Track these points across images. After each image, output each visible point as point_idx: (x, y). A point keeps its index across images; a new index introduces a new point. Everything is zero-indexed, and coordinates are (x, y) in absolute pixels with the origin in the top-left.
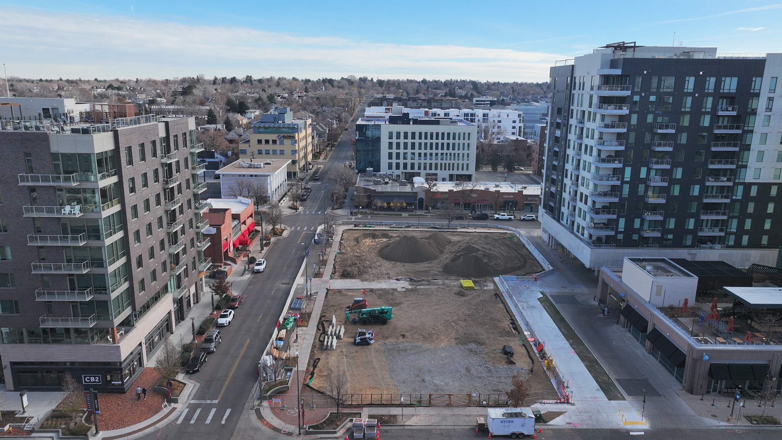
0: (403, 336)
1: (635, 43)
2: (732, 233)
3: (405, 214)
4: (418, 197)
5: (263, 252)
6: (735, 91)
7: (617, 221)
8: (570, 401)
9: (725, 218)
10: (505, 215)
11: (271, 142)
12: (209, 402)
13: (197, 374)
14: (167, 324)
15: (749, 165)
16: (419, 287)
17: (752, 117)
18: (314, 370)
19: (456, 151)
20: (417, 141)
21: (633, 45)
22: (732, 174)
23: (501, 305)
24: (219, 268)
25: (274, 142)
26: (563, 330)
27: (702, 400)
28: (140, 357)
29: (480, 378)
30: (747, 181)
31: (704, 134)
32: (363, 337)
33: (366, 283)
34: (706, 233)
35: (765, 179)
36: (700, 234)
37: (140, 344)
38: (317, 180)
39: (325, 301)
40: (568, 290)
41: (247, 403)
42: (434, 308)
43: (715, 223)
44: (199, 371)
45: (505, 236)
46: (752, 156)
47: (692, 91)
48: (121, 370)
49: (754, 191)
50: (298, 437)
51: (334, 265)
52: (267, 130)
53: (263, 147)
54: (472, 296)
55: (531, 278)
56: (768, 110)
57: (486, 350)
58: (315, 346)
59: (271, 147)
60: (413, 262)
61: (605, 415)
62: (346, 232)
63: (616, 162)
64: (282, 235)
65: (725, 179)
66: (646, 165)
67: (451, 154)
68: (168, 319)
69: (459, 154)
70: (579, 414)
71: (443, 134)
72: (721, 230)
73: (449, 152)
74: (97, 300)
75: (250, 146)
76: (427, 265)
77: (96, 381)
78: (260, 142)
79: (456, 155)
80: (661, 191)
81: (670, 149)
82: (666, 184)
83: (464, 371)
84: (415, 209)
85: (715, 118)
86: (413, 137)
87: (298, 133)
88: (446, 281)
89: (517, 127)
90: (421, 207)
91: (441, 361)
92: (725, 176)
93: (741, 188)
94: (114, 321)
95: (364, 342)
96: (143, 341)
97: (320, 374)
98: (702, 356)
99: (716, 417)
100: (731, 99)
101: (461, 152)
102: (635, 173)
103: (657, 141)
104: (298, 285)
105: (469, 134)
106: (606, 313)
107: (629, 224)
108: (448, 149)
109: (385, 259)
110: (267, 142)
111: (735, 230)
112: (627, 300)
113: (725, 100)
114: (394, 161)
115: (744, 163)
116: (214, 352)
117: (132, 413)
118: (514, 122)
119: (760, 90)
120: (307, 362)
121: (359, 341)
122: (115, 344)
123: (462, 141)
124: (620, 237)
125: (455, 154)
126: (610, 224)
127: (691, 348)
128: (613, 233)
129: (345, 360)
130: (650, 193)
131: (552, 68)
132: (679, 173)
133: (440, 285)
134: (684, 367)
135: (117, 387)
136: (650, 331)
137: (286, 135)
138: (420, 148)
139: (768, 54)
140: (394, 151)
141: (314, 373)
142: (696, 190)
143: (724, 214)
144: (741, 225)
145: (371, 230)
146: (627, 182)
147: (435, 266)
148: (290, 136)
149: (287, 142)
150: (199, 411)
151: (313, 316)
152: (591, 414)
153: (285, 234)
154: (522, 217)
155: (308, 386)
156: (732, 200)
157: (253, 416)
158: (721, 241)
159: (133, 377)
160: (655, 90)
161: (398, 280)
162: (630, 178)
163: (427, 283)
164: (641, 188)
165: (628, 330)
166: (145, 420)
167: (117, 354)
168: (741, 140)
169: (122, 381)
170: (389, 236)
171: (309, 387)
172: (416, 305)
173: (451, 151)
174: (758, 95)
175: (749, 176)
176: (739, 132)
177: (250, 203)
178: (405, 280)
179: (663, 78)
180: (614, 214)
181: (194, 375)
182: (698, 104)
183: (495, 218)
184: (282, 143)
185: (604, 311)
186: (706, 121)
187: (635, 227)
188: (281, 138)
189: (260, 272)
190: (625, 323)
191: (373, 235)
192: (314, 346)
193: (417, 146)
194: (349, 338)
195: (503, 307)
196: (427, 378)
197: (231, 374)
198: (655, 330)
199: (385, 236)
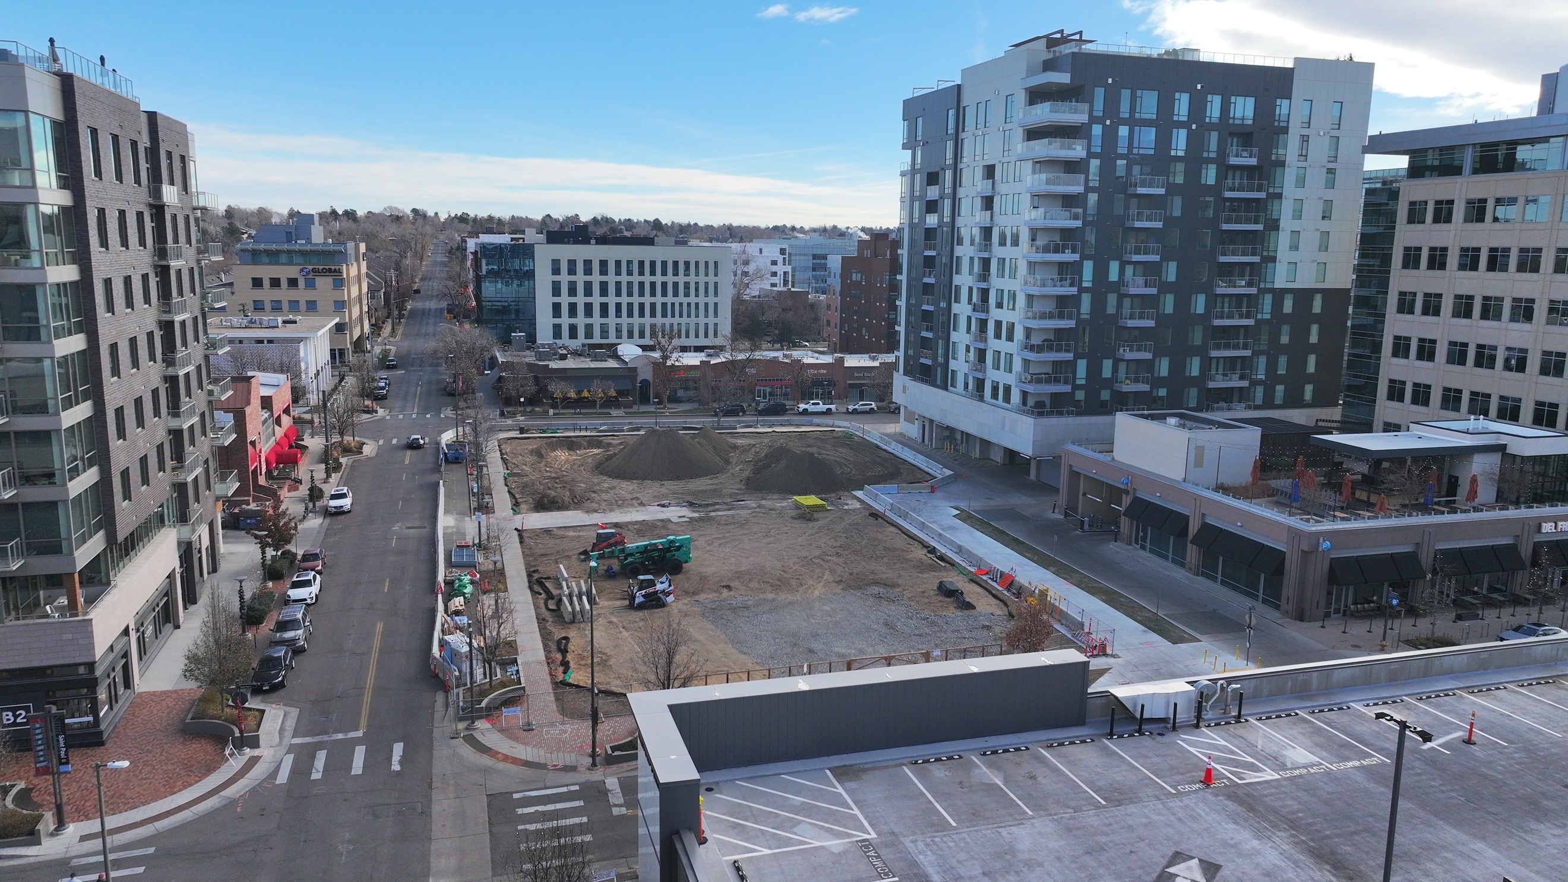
0: (728, 587)
1: (1081, 33)
2: (1260, 382)
3: (615, 412)
4: (639, 379)
5: (331, 480)
6: (1250, 122)
7: (1072, 365)
8: (1109, 651)
9: (1247, 353)
10: (818, 404)
11: (284, 283)
12: (340, 736)
13: (282, 693)
14: (167, 603)
15: (1279, 256)
16: (713, 514)
17: (1279, 170)
18: (564, 657)
19: (692, 299)
20: (611, 278)
21: (1077, 37)
22: (1255, 273)
23: (892, 529)
24: (244, 506)
25: (293, 283)
26: (1029, 555)
27: (1323, 627)
28: (127, 662)
29: (920, 635)
30: (1278, 285)
31: (1207, 199)
32: (651, 590)
33: (595, 515)
34: (1218, 383)
35: (1306, 280)
36: (1211, 385)
37: (126, 632)
38: (394, 367)
39: (522, 547)
40: (998, 502)
41: (434, 729)
42: (764, 541)
43: (1231, 364)
44: (284, 686)
45: (835, 435)
46: (1283, 239)
47: (1185, 119)
48: (92, 684)
49: (1288, 306)
50: (593, 772)
51: (509, 492)
52: (273, 257)
53: (267, 294)
54: (829, 519)
55: (925, 488)
56: (1302, 158)
57: (907, 594)
58: (544, 619)
59: (284, 294)
60: (678, 478)
61: (1181, 666)
62: (506, 443)
63: (1067, 251)
64: (362, 453)
65: (1243, 283)
66: (1118, 256)
67: (681, 304)
68: (168, 593)
69: (697, 304)
70: (1135, 669)
71: (664, 264)
72: (1242, 378)
73: (677, 300)
74: (24, 501)
75: (233, 293)
76: (710, 482)
77: (19, 720)
78: (257, 283)
79: (693, 306)
80: (1147, 303)
81: (1159, 225)
82: (1153, 291)
83: (884, 630)
84: (634, 402)
85: (1225, 169)
86: (604, 271)
87: (347, 265)
88: (763, 502)
89: (780, 273)
90: (644, 399)
91: (829, 619)
92: (1242, 275)
93: (1268, 299)
94: (76, 554)
95: (653, 600)
96: (132, 626)
97: (583, 662)
98: (1318, 544)
99: (1360, 647)
100: (1245, 137)
101: (702, 300)
102: (1101, 272)
103: (1133, 211)
104: (445, 528)
105: (716, 263)
106: (1086, 526)
107: (1094, 370)
108: (676, 294)
109: (616, 477)
110: (275, 283)
111: (1263, 377)
112: (1135, 489)
113: (1235, 140)
114: (565, 321)
115: (1271, 254)
116: (305, 650)
117: (142, 779)
118: (774, 263)
119: (1288, 122)
120: (541, 646)
121: (642, 599)
122: (77, 615)
123: (702, 279)
124: (1080, 395)
125: (689, 304)
126: (1061, 371)
127: (1295, 534)
128: (1068, 388)
129: (625, 634)
130: (1126, 310)
131: (906, 103)
132: (1171, 272)
133: (755, 508)
134: (1283, 574)
135: (78, 732)
136: (1196, 531)
137: (321, 267)
138: (618, 293)
139: (1297, 60)
140: (565, 300)
141: (568, 662)
142: (1200, 304)
143: (1245, 347)
144: (1272, 366)
145: (558, 437)
146: (1087, 290)
147: (730, 481)
148: (330, 270)
149: (324, 283)
150: (321, 757)
151: (509, 572)
152: (1156, 667)
153: (369, 450)
154: (851, 408)
155: (565, 684)
156: (1257, 321)
157: (466, 751)
158: (1243, 395)
159: (116, 709)
160: (1127, 115)
161: (663, 506)
162: (1093, 281)
163: (725, 507)
164: (1112, 299)
165: (1138, 547)
166: (185, 787)
167: (81, 642)
168: (1265, 211)
169: (96, 714)
170: (603, 444)
171: (570, 685)
172: (724, 541)
173: (681, 298)
174: (1285, 130)
175: (1280, 280)
176: (1262, 195)
177: (282, 383)
178: (678, 505)
179: (1139, 93)
180: (1067, 351)
181: (275, 696)
182: (1195, 142)
183: (801, 410)
184: (310, 285)
185: (1083, 522)
186: (1210, 175)
187: (1104, 376)
188: (308, 273)
189: (344, 513)
190: (1131, 536)
191: (571, 444)
192: (541, 621)
193: (612, 289)
194: (611, 599)
195: (896, 531)
196: (816, 645)
197: (370, 682)
198: (1206, 527)
199: (593, 442)
